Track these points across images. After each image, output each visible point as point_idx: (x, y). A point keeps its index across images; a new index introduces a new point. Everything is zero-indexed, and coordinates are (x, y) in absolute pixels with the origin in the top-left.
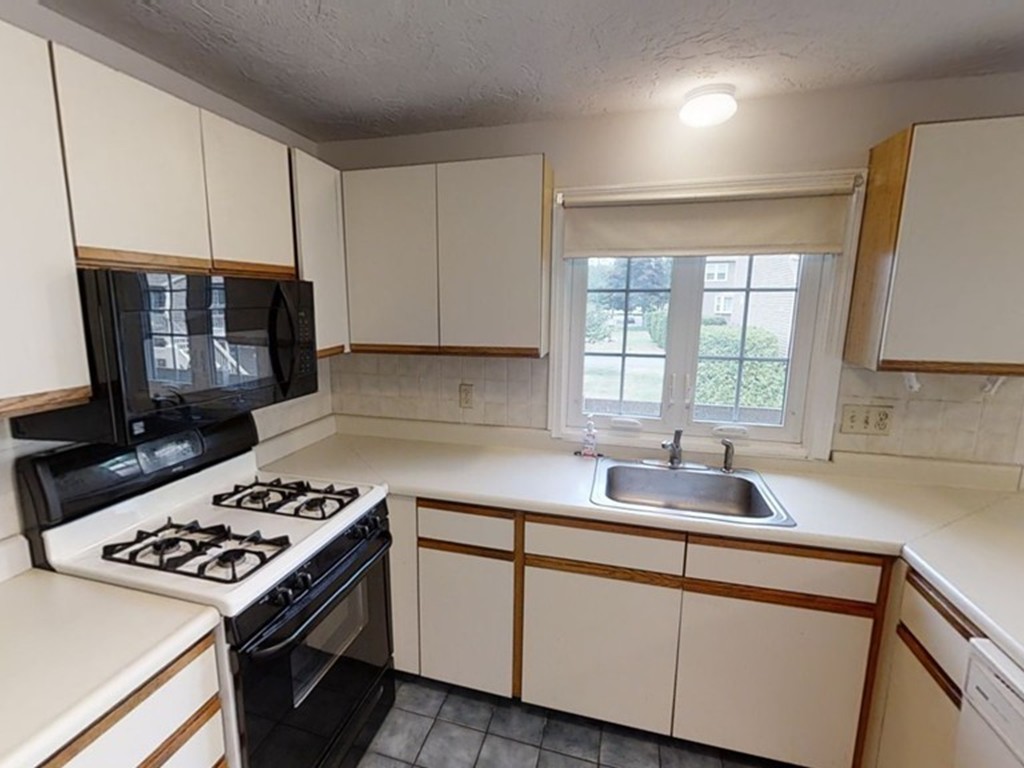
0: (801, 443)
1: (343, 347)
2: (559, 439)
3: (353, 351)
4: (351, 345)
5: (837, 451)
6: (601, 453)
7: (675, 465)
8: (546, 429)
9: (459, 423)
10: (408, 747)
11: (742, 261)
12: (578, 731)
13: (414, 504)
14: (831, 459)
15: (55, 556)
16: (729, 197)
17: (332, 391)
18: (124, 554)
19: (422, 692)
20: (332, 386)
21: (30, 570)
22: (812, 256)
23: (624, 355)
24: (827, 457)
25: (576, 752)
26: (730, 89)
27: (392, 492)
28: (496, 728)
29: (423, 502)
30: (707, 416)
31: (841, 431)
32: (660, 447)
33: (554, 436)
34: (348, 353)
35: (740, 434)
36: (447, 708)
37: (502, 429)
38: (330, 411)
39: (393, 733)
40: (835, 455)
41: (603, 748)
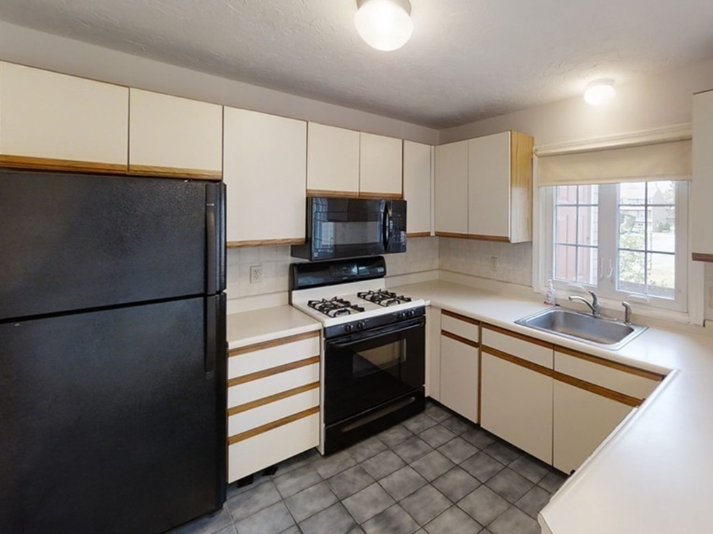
0: (687, 312)
1: (429, 233)
2: (538, 293)
3: (436, 235)
4: (436, 232)
5: (709, 320)
6: (558, 303)
7: (596, 315)
8: (531, 287)
9: (489, 279)
10: (418, 429)
11: (641, 185)
12: (507, 450)
13: (440, 312)
14: (704, 325)
15: (294, 301)
16: (618, 146)
17: (439, 257)
18: (317, 306)
19: (440, 411)
20: (439, 254)
21: (286, 305)
22: (680, 182)
23: (577, 246)
24: (702, 324)
25: (498, 458)
26: (610, 82)
27: (432, 304)
28: (465, 436)
29: (445, 312)
30: (627, 288)
31: (710, 306)
32: (568, 299)
33: (536, 291)
34: (433, 236)
35: (642, 301)
36: (448, 422)
37: (509, 285)
38: (437, 267)
39: (416, 422)
40: (706, 322)
41: (515, 462)
